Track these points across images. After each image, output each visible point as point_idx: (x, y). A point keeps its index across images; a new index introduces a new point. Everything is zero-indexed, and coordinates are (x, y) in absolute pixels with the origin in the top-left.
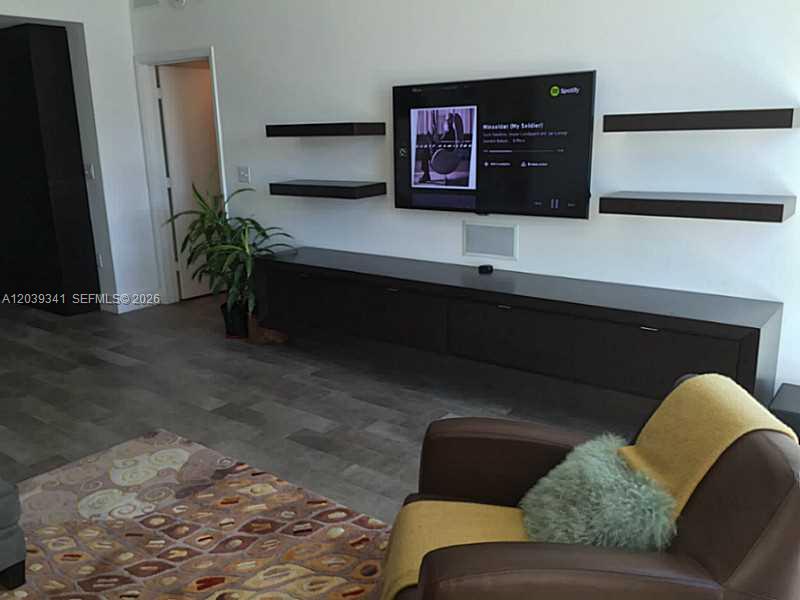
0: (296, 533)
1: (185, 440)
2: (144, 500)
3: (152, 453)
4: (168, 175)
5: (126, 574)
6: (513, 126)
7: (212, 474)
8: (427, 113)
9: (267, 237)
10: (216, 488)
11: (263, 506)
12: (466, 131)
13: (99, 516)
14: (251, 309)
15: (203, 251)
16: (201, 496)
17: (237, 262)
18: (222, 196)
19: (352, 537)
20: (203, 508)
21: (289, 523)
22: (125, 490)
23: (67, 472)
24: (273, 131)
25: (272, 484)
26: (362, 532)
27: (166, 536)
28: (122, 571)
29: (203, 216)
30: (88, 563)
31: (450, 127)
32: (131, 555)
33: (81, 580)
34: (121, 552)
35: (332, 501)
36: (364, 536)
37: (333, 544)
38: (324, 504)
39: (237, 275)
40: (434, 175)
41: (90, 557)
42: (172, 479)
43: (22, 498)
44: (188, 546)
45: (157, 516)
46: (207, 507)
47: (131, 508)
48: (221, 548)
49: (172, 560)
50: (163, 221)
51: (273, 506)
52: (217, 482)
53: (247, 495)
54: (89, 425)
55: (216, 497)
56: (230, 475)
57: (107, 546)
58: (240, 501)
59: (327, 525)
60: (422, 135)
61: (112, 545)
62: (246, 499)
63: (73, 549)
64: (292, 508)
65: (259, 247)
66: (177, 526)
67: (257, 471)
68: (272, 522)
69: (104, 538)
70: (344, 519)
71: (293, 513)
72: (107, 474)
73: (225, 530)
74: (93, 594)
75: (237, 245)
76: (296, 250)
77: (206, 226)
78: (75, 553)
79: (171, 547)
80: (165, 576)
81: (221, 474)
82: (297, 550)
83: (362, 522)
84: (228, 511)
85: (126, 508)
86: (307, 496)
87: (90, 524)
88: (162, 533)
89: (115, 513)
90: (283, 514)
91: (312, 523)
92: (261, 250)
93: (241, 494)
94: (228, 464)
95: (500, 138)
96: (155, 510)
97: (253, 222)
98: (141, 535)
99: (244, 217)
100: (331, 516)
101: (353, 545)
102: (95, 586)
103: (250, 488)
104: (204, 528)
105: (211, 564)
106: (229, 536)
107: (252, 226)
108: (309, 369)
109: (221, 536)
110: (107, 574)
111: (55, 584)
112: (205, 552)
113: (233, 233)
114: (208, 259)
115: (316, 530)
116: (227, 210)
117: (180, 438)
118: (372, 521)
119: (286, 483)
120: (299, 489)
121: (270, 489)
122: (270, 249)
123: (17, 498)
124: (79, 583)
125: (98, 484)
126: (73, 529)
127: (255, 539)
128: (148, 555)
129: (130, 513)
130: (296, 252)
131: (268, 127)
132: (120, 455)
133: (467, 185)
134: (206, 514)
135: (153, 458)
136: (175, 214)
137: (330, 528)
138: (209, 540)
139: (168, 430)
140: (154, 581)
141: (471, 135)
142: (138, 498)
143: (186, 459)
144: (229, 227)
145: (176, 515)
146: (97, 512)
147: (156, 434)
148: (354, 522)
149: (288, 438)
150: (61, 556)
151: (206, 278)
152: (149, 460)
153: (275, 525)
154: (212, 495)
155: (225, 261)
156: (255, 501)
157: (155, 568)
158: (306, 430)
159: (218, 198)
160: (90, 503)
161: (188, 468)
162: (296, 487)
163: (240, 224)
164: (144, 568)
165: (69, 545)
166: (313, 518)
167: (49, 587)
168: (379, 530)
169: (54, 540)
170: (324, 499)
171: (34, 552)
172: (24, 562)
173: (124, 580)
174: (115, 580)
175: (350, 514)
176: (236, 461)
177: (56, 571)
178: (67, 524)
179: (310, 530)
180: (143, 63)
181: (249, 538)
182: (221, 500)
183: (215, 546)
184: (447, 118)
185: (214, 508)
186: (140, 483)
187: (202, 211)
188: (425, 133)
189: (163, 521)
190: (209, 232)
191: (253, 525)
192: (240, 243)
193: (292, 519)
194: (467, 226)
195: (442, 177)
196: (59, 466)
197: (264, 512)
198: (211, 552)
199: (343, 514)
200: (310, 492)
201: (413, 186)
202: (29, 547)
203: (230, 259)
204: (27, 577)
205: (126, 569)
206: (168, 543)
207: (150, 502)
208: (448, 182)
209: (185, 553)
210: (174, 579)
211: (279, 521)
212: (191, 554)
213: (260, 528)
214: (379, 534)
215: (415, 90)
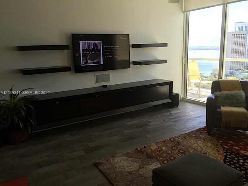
6: (112, 47)
8: (86, 42)
12: (99, 48)
31: (94, 47)
40: (89, 61)
60: (84, 49)
95: (109, 50)
133: (100, 63)
141: (100, 49)
184: (93, 44)
188: (85, 49)
195: (92, 62)
201: (82, 65)
208: (94, 63)
215: (81, 35)
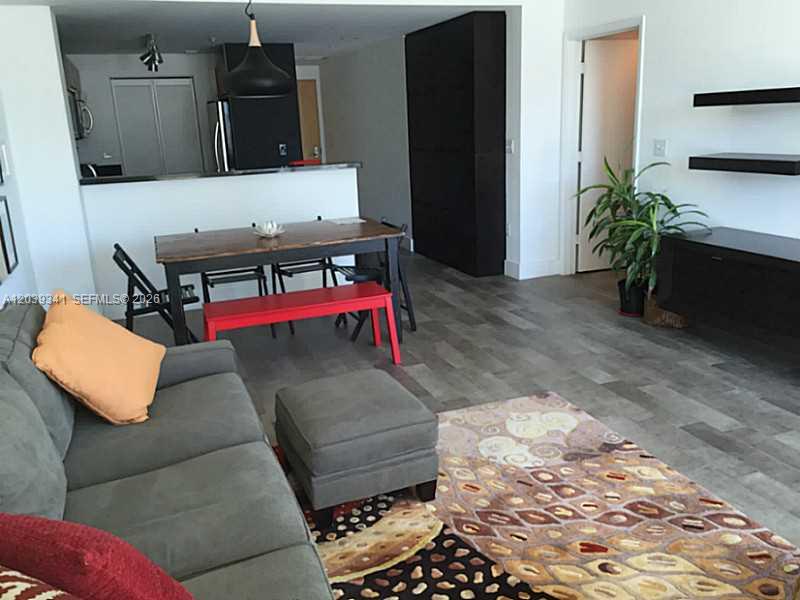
0: (685, 527)
1: (575, 407)
2: (535, 455)
3: (543, 413)
4: (580, 150)
5: (517, 517)
7: (599, 445)
9: (678, 215)
10: (602, 460)
11: (651, 491)
13: (495, 458)
14: (651, 288)
15: (607, 226)
16: (588, 464)
17: (641, 239)
18: (633, 171)
19: (749, 548)
20: (589, 476)
21: (677, 515)
22: (519, 441)
23: (470, 413)
24: (701, 100)
25: (659, 469)
26: (764, 548)
27: (553, 493)
28: (512, 512)
29: (611, 190)
30: (485, 497)
32: (521, 501)
33: (478, 510)
34: (511, 495)
35: (730, 506)
36: (765, 552)
37: (726, 549)
38: (719, 506)
39: (641, 251)
41: (486, 492)
42: (561, 441)
43: (440, 426)
44: (573, 507)
45: (545, 472)
46: (593, 476)
47: (523, 459)
48: (606, 518)
49: (556, 515)
50: (572, 194)
51: (661, 493)
52: (604, 454)
53: (634, 475)
54: (488, 375)
55: (603, 468)
56: (616, 451)
57: (501, 487)
58: (627, 479)
59: (721, 528)
61: (506, 488)
62: (632, 479)
63: (473, 481)
64: (682, 500)
65: (667, 225)
66: (563, 486)
67: (646, 454)
68: (659, 509)
69: (499, 479)
70: (742, 528)
71: (682, 505)
72: (503, 424)
73: (611, 502)
74: (488, 525)
75: (644, 221)
76: (710, 229)
77: (613, 200)
78: (475, 485)
79: (557, 504)
80: (552, 529)
81: (608, 448)
82: (686, 544)
83: (763, 536)
84: (614, 485)
86: (700, 493)
87: (488, 463)
88: (549, 489)
89: (509, 459)
90: (671, 504)
91: (704, 522)
92: (669, 228)
93: (628, 472)
94: (616, 440)
96: (544, 466)
97: (663, 198)
98: (531, 485)
99: (654, 193)
100: (726, 520)
101: (752, 557)
102: (490, 519)
103: (640, 468)
104: (589, 495)
105: (594, 531)
106: (613, 510)
107: (663, 202)
108: (711, 360)
109: (605, 508)
110: (500, 511)
111: (457, 508)
112: (590, 519)
113: (641, 208)
114: (610, 234)
115: (709, 530)
116: (636, 185)
117: (569, 404)
118: (776, 538)
119: (676, 473)
120: (692, 483)
121: (658, 475)
122: (681, 227)
123: (437, 425)
124: (477, 512)
125: (495, 430)
126: (474, 464)
127: (640, 520)
128: (536, 505)
129: (522, 462)
130: (709, 232)
131: (696, 96)
132: (516, 409)
134: (592, 483)
135: (544, 416)
136: (582, 188)
137: (725, 532)
138: (594, 508)
139: (559, 394)
140: (541, 530)
142: (530, 450)
143: (574, 426)
144: (638, 201)
145: (563, 475)
146: (494, 454)
147: (547, 395)
148: (755, 534)
149: (681, 428)
150: (463, 485)
151: (607, 253)
152: (541, 420)
153: (662, 513)
154: (597, 465)
155: (629, 237)
156: (641, 482)
157: (542, 519)
158: (702, 423)
159: (629, 173)
160: (489, 445)
161: (576, 434)
162: (689, 480)
163: (650, 200)
164: (531, 516)
165: (470, 477)
166: (707, 517)
167: (452, 508)
168: (784, 551)
169: (458, 469)
170: (720, 500)
171: (442, 475)
172: (435, 481)
173: (514, 522)
174: (507, 519)
175: (749, 525)
176: (624, 439)
177: (459, 496)
178: (469, 458)
179: (700, 528)
180: (570, 39)
181: (633, 517)
182: (608, 473)
183: (599, 515)
185: (600, 478)
186: (531, 437)
187: (612, 185)
189: (551, 477)
190: (615, 207)
191: (639, 506)
192: (647, 219)
193: (682, 512)
196: (464, 407)
197: (651, 497)
198: (595, 520)
199: (742, 523)
200: (703, 489)
202: (441, 470)
203: (635, 235)
204: (436, 495)
205: (516, 512)
206: (554, 499)
207: (540, 457)
209: (570, 514)
210: (560, 534)
211: (667, 509)
212: (576, 516)
213: (647, 512)
214: (784, 555)
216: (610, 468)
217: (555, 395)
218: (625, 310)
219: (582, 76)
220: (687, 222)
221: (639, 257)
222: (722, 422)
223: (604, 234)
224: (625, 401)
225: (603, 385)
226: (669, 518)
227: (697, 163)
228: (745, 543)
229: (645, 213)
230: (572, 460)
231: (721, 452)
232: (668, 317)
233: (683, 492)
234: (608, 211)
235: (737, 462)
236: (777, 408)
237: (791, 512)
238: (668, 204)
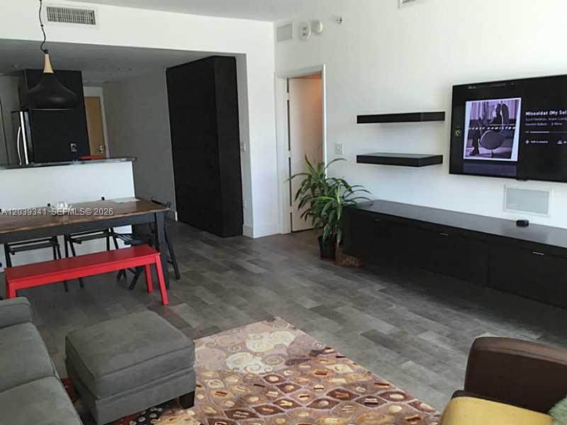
0: (366, 404)
1: (293, 326)
2: (266, 363)
3: (271, 333)
4: (289, 149)
5: (254, 411)
6: (553, 113)
7: (309, 352)
8: (479, 104)
9: (352, 192)
10: (312, 362)
11: (343, 381)
12: (511, 116)
13: (238, 369)
14: (338, 241)
15: (309, 200)
16: (302, 366)
17: (331, 208)
18: (323, 164)
19: (407, 414)
20: (303, 375)
21: (361, 396)
22: (255, 354)
23: (220, 337)
24: (362, 119)
25: (349, 365)
26: (416, 413)
27: (279, 390)
28: (251, 408)
29: (310, 176)
30: (231, 399)
31: (498, 114)
32: (257, 399)
33: (226, 410)
34: (250, 395)
35: (393, 386)
36: (417, 416)
37: (393, 417)
38: (387, 387)
39: (331, 217)
40: (482, 150)
41: (232, 396)
42: (284, 352)
43: (196, 350)
44: (292, 399)
45: (274, 376)
46: (305, 375)
47: (258, 367)
48: (314, 404)
49: (282, 407)
50: (285, 180)
51: (350, 382)
52: (313, 358)
53: (332, 371)
54: (233, 308)
55: (312, 368)
56: (321, 355)
57: (242, 390)
58: (328, 374)
59: (389, 402)
60: (475, 120)
61: (246, 390)
62: (332, 374)
63: (222, 388)
64: (364, 385)
65: (346, 199)
66: (286, 384)
67: (340, 355)
68: (350, 394)
69: (241, 385)
70: (402, 400)
71: (364, 389)
72: (244, 343)
73: (318, 392)
74: (233, 420)
75: (332, 197)
76: (372, 201)
77: (312, 183)
78: (223, 391)
79: (281, 398)
80: (278, 417)
81: (315, 353)
82: (368, 416)
83: (415, 405)
84: (319, 380)
85: (255, 367)
86: (375, 378)
87: (232, 374)
88: (276, 388)
89: (248, 369)
90: (357, 389)
91: (378, 399)
92: (348, 201)
93: (328, 370)
94: (321, 347)
95: (540, 122)
96: (273, 371)
97: (343, 181)
98: (264, 387)
99: (337, 178)
100: (392, 396)
101: (408, 420)
102: (235, 415)
103: (335, 366)
104: (303, 389)
105: (308, 414)
106: (320, 398)
107: (342, 184)
108: (378, 287)
109: (314, 397)
110: (242, 408)
111: (210, 410)
112: (304, 406)
113: (330, 188)
114: (312, 205)
115: (382, 404)
116: (326, 172)
117: (289, 324)
118: (423, 405)
119: (359, 367)
120: (369, 372)
121: (348, 369)
122: (355, 200)
123: (194, 349)
124: (225, 412)
125: (238, 348)
126: (223, 375)
127: (338, 403)
128: (267, 400)
129: (257, 370)
130: (372, 203)
131: (358, 117)
132: (252, 331)
133: (510, 158)
134: (305, 380)
135: (272, 335)
136: (292, 175)
137: (391, 405)
138: (307, 398)
139: (282, 318)
140: (271, 418)
141: (515, 120)
142: (262, 361)
143: (293, 340)
144: (327, 184)
145: (286, 377)
146: (237, 366)
147: (274, 320)
148: (410, 404)
149: (362, 334)
150: (215, 392)
151: (310, 218)
152: (270, 338)
153: (351, 396)
154: (308, 367)
155: (323, 207)
156: (337, 376)
157: (272, 410)
158: (375, 330)
159: (321, 165)
160: (234, 360)
161: (293, 346)
162: (367, 371)
163: (334, 183)
164: (264, 409)
165: (220, 385)
166: (380, 395)
167: (207, 411)
168: (429, 414)
169: (211, 381)
170: (387, 383)
171: (200, 386)
172: (194, 392)
173: (252, 415)
174: (247, 414)
175: (406, 398)
176: (325, 346)
177: (212, 401)
178: (219, 371)
179: (376, 404)
180: (279, 77)
181: (332, 401)
182: (315, 371)
183: (310, 403)
184: (496, 107)
185: (310, 376)
186: (264, 350)
187: (310, 173)
188: (477, 118)
189: (277, 379)
190: (313, 188)
191: (337, 393)
192: (334, 195)
193: (364, 393)
194: (508, 189)
195: (490, 151)
196: (216, 333)
197: (344, 385)
198: (308, 406)
199: (402, 397)
200: (377, 376)
201: (465, 158)
202: (198, 383)
203: (326, 207)
204: (195, 402)
205: (254, 408)
206: (280, 395)
207: (269, 364)
208: (494, 155)
209: (291, 404)
210: (284, 420)
211: (354, 393)
212: (295, 405)
213: (341, 396)
214: (428, 416)
215: (470, 87)
216: (317, 368)
217: (280, 319)
218: (323, 257)
219: (288, 101)
220: (358, 197)
221: (330, 220)
222: (386, 328)
223: (308, 206)
224: (326, 319)
225: (311, 309)
226: (356, 399)
227: (362, 159)
228: (404, 411)
229: (332, 191)
230: (292, 364)
231: (386, 349)
232: (350, 260)
233: (365, 379)
234: (309, 190)
235: (397, 355)
236: (418, 316)
237: (431, 386)
238: (346, 186)
